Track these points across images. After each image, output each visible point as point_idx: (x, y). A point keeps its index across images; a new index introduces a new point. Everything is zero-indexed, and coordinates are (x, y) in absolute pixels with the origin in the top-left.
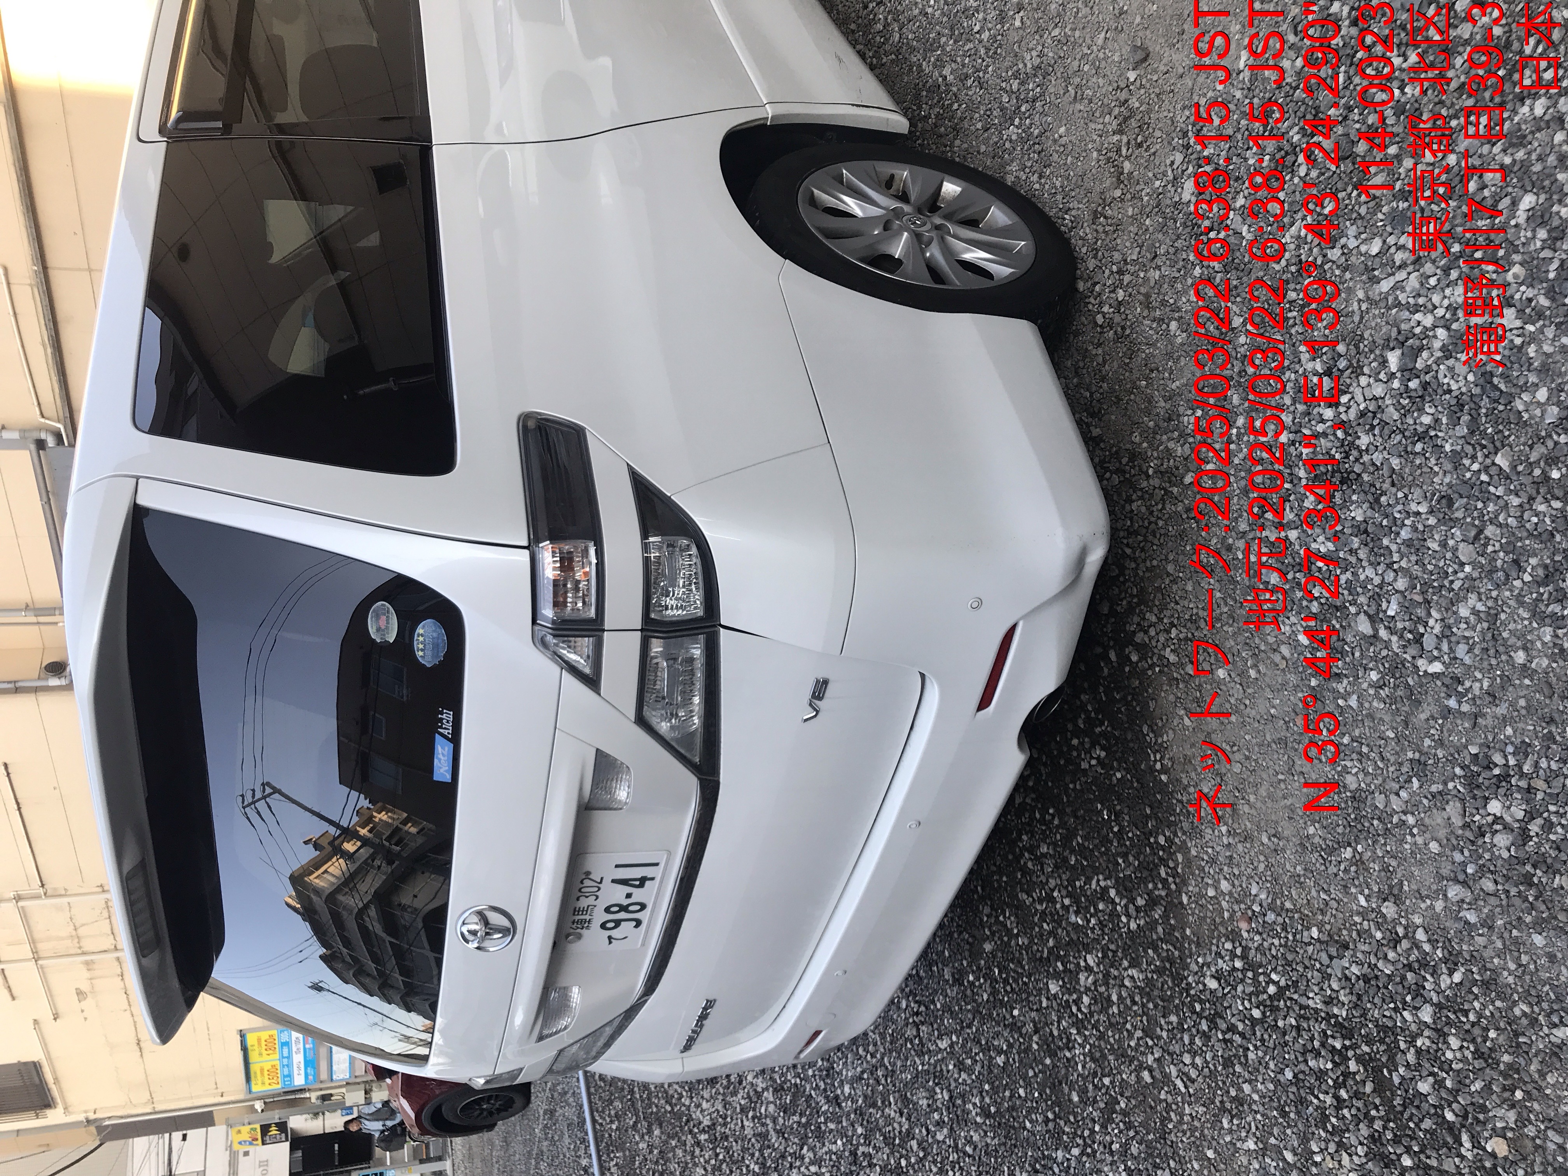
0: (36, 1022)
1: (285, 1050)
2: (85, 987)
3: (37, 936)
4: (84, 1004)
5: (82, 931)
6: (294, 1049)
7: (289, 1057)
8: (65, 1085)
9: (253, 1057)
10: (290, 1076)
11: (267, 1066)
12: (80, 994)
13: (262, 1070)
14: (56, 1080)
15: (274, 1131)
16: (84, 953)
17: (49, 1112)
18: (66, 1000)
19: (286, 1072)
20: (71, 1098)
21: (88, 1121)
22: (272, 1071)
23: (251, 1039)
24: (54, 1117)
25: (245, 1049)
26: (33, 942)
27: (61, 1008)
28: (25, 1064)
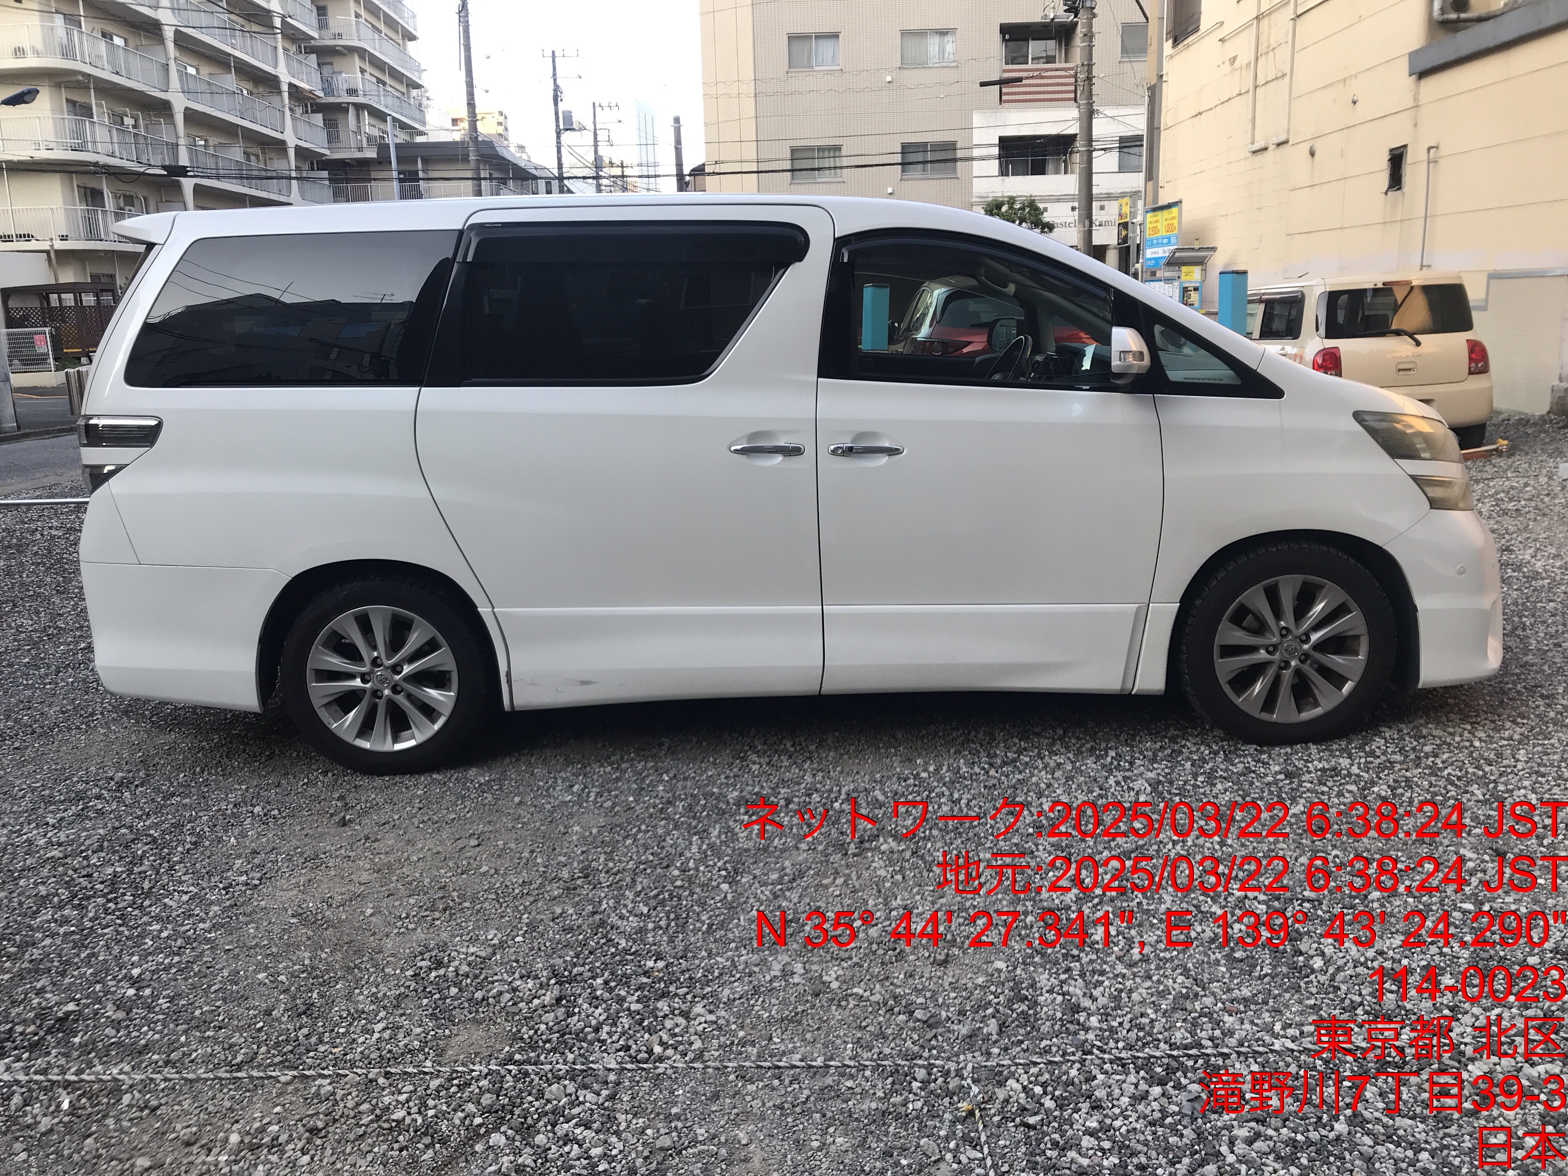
0: (1222, 23)
1: (1165, 241)
2: (1237, 64)
3: (1273, 16)
4: (1227, 63)
5: (1271, 54)
6: (1166, 248)
7: (1162, 245)
8: (1183, 54)
9: (1165, 213)
10: (1152, 246)
11: (1159, 225)
12: (1233, 60)
13: (1157, 221)
14: (1188, 46)
15: (1124, 233)
16: (1257, 59)
17: (1171, 41)
18: (1231, 50)
19: (1155, 242)
20: (1176, 59)
21: (1162, 76)
22: (1155, 230)
23: (1175, 210)
24: (1168, 45)
25: (1169, 206)
26: (1271, 12)
27: (1227, 43)
28: (1199, 19)
